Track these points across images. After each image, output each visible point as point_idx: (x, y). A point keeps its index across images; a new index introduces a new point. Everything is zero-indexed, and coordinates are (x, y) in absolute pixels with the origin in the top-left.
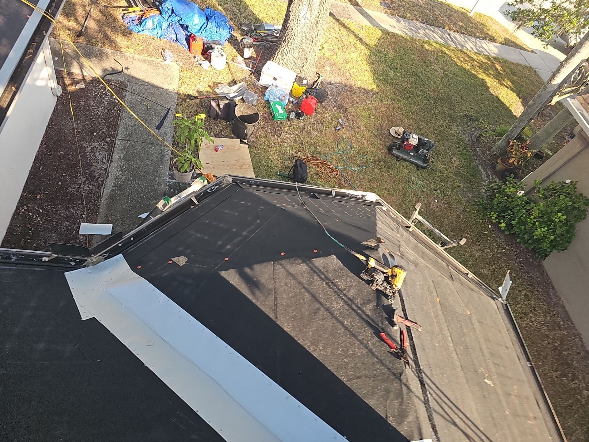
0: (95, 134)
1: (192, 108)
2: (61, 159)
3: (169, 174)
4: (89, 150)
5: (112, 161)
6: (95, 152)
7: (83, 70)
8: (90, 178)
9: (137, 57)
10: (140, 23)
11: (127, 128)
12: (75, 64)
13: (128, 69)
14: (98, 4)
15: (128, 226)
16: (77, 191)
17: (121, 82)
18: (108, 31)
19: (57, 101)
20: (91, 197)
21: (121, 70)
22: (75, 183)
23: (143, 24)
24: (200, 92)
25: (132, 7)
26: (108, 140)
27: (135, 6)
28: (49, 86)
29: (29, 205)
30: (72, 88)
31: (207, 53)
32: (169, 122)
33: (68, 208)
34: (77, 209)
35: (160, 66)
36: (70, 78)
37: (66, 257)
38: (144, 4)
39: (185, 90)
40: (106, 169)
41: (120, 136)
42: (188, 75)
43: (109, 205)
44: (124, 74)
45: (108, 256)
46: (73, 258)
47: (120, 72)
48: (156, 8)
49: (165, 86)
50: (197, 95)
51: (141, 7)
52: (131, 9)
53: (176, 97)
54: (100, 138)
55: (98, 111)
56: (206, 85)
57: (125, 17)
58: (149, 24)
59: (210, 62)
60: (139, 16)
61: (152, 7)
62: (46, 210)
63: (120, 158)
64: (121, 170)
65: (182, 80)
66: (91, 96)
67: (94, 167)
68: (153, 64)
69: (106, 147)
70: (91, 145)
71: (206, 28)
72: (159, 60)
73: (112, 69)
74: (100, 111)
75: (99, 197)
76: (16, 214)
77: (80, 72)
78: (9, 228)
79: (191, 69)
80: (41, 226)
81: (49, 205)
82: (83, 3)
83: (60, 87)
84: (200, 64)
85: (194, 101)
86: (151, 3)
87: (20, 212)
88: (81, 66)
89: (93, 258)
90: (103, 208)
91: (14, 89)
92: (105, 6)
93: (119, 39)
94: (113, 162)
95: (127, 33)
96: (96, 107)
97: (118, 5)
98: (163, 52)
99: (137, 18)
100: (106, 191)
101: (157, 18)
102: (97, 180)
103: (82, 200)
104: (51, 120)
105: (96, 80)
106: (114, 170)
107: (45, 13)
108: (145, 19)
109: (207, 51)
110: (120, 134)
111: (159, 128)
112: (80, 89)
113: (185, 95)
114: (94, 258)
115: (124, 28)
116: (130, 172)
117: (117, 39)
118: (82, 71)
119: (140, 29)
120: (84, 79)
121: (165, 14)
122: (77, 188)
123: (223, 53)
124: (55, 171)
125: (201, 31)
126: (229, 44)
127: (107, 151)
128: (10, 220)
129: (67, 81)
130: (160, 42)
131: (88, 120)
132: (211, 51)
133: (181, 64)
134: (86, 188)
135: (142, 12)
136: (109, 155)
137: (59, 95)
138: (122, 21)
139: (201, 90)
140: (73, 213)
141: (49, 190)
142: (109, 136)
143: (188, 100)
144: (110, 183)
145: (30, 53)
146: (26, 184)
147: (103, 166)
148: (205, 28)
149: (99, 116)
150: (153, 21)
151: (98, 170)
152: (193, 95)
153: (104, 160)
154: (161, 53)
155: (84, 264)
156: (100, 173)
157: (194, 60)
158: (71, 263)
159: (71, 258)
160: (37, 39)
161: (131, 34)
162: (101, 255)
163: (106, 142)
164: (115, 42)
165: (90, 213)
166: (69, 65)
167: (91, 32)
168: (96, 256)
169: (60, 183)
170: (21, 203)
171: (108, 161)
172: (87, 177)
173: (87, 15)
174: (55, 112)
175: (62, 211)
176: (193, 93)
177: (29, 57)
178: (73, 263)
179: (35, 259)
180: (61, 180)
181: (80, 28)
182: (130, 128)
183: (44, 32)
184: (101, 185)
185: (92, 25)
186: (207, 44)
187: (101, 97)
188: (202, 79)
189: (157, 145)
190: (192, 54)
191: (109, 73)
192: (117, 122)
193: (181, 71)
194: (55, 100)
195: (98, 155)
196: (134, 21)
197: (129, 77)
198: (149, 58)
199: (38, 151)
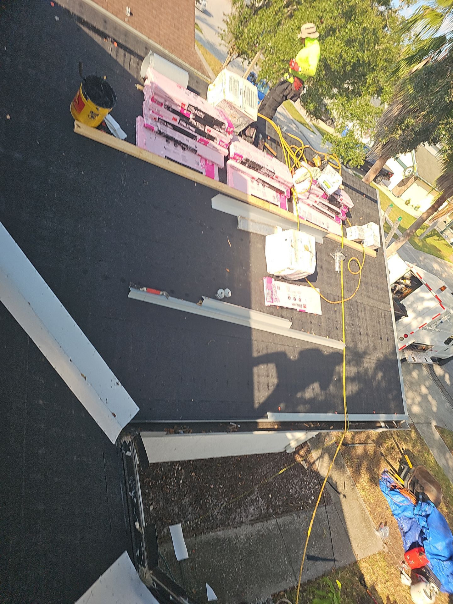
0: (270, 496)
1: (352, 588)
2: (234, 477)
3: (268, 599)
4: (253, 497)
5: (252, 524)
6: (253, 504)
7: (319, 460)
8: (229, 511)
9: (362, 500)
10: (392, 489)
11: (291, 523)
12: (320, 451)
13: (345, 498)
14: (379, 447)
15: (191, 576)
16: (210, 505)
17: (330, 497)
18: (364, 465)
19: (281, 453)
20: (209, 521)
21: (339, 492)
22: (217, 499)
23: (393, 492)
24: (373, 588)
25: (400, 476)
26: (271, 510)
27: (402, 478)
28: (290, 442)
29: (183, 471)
30: (298, 458)
31: (419, 575)
32: (322, 567)
33: (191, 504)
34: (193, 513)
35: (368, 527)
36: (305, 453)
37: (143, 543)
38: (410, 486)
39: (364, 567)
40: (242, 522)
41: (280, 521)
42: (382, 564)
43: (207, 543)
44: (339, 497)
45: (154, 589)
46: (143, 551)
47: (338, 492)
48: (416, 499)
49: (354, 544)
50: (369, 587)
51: (407, 483)
52: (396, 476)
53: (351, 562)
54: (269, 503)
55: (292, 489)
56: (386, 592)
57: (386, 473)
58: (398, 499)
59: (413, 584)
60: (397, 485)
61: (413, 493)
62: (183, 486)
63: (259, 531)
64: (248, 539)
65: (372, 560)
66: (301, 477)
67: (239, 510)
68: (365, 519)
69: (263, 512)
70: (258, 498)
71: (441, 562)
72: (374, 525)
73: (335, 483)
74: (294, 491)
75: (212, 529)
76: (172, 463)
77: (315, 458)
78: (158, 463)
79: (390, 565)
80: (167, 488)
81: (189, 486)
82: (370, 436)
83: (294, 450)
84: (402, 573)
85: (361, 586)
86: (417, 492)
87: (174, 466)
88: (321, 457)
89: (148, 573)
90: (203, 538)
91: (276, 427)
92: (381, 453)
93: (364, 478)
94: (252, 526)
95: (374, 480)
96: (294, 485)
97: (391, 463)
98: (383, 524)
99: (394, 484)
100: (220, 533)
101: (409, 503)
102: (228, 519)
103: (204, 513)
104: (264, 454)
105: (317, 475)
106: (245, 531)
107: (347, 422)
108: (400, 493)
109: (420, 574)
110: (282, 519)
111: (310, 558)
112: (302, 465)
113: (360, 571)
114: (149, 575)
115: (377, 477)
116: (250, 549)
117: (363, 476)
118: (317, 459)
119: (387, 492)
120: (312, 464)
121: (418, 509)
122: (214, 504)
123: (433, 598)
124: (221, 477)
125: (435, 557)
126: (447, 599)
127: (260, 514)
128: (165, 461)
129: (302, 452)
130: (390, 516)
131: (279, 485)
132: (424, 579)
133: (386, 550)
134: (217, 512)
135: (402, 487)
136: (257, 519)
137: (288, 452)
138: (381, 472)
139: (377, 588)
140: (187, 511)
141: (202, 481)
142: (274, 510)
143: (357, 578)
144: (231, 533)
145: (310, 426)
146: (200, 460)
147: (244, 519)
148: (440, 560)
149: (288, 492)
150: (403, 501)
151: (238, 515)
152: (366, 580)
153: (250, 516)
154: (381, 523)
155: (139, 566)
156: (236, 518)
157: (400, 562)
158: (138, 551)
159: (143, 549)
160: (324, 425)
161: (377, 485)
162: (153, 580)
163: (268, 510)
164: (360, 475)
165: (193, 528)
166: (316, 447)
167: (353, 452)
168: (151, 575)
169: (212, 486)
170: (182, 463)
171: (251, 520)
172: (227, 508)
173: (365, 443)
174: (272, 456)
175: (187, 500)
176: (368, 579)
177: (307, 425)
178: (138, 553)
179: (135, 513)
180: (215, 485)
181: (350, 443)
182: (293, 527)
183: (332, 427)
184: (225, 525)
185: (359, 450)
186: (426, 569)
187: (305, 486)
188: (388, 583)
189: (291, 566)
190: (404, 557)
191: (330, 482)
192: (291, 511)
193: (380, 553)
194: (282, 450)
195: (251, 508)
196: (389, 483)
197: (339, 502)
198: (368, 513)
199: (232, 457)
